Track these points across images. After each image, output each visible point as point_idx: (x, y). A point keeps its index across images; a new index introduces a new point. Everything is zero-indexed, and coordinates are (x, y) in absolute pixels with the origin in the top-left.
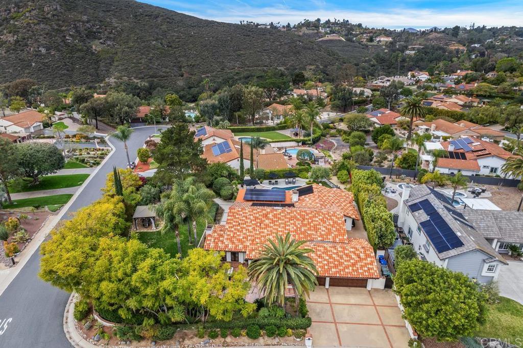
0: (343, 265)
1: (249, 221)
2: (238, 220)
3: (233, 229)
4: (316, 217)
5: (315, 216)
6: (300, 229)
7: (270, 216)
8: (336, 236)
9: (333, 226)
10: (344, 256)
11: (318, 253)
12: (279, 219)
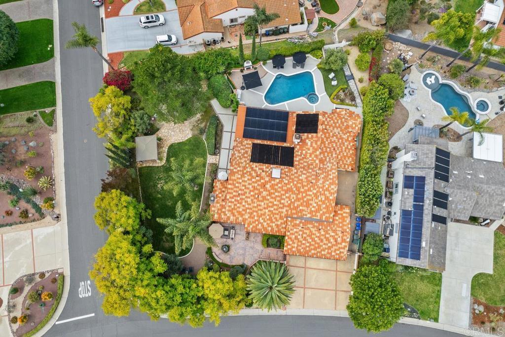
0: (321, 248)
1: (248, 191)
2: (238, 189)
3: (233, 200)
4: (311, 191)
5: (309, 190)
6: (294, 203)
7: (268, 186)
8: (324, 213)
9: (324, 203)
10: (324, 240)
11: (304, 235)
12: (276, 191)
